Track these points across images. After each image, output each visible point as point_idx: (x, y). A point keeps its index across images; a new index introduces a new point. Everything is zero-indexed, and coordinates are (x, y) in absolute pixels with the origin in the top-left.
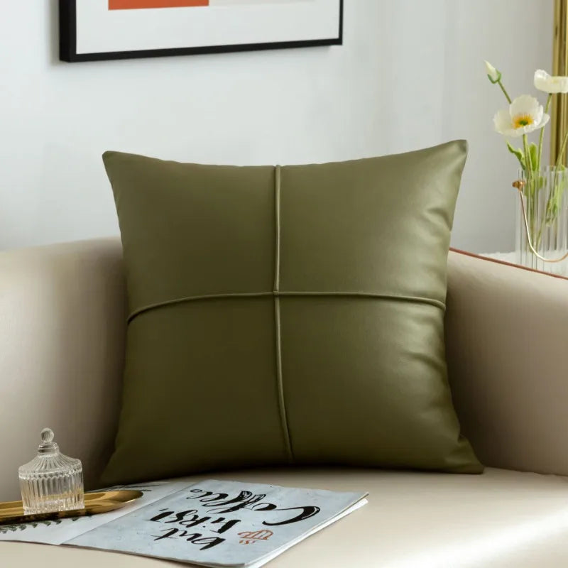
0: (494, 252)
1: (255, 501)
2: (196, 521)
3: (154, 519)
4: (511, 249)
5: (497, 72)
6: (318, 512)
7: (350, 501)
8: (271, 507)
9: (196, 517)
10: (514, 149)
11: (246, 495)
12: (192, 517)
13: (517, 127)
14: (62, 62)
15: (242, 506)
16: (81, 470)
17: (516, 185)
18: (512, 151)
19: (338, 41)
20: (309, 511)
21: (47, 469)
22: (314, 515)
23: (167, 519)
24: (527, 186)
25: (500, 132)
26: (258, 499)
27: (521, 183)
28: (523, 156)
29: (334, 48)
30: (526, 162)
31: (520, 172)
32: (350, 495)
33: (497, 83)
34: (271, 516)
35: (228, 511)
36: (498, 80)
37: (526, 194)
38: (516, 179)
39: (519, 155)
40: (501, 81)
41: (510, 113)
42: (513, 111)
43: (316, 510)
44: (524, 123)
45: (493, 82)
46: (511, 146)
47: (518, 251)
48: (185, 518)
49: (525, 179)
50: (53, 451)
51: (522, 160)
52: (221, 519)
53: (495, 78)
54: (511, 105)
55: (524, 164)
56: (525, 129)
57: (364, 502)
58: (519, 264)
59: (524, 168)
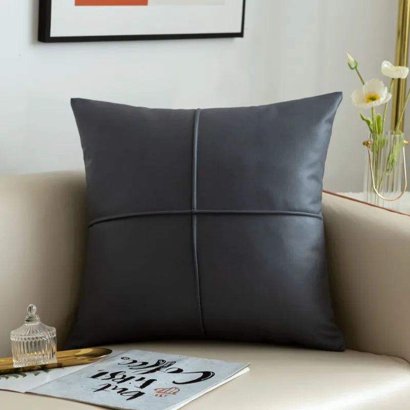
0: (348, 192)
1: (168, 366)
2: (124, 379)
3: (94, 377)
4: (360, 190)
5: (355, 61)
6: (213, 375)
7: (237, 369)
8: (180, 371)
9: (124, 376)
10: (364, 117)
11: (161, 362)
12: (121, 376)
13: (368, 102)
14: (39, 42)
15: (158, 369)
16: (55, 335)
17: (366, 144)
18: (363, 119)
19: (240, 35)
20: (206, 375)
21: (31, 334)
22: (210, 377)
23: (103, 377)
24: (373, 145)
25: (356, 105)
26: (170, 365)
27: (369, 143)
28: (371, 123)
29: (237, 39)
30: (373, 128)
31: (369, 135)
32: (236, 364)
33: (355, 70)
34: (179, 378)
35: (148, 372)
36: (356, 68)
37: (373, 151)
38: (365, 140)
39: (368, 122)
40: (357, 68)
41: (364, 92)
42: (365, 90)
43: (212, 374)
44: (373, 99)
45: (352, 69)
46: (363, 116)
47: (365, 192)
48: (117, 377)
49: (372, 140)
50: (36, 321)
51: (370, 126)
52: (142, 379)
53: (353, 66)
54: (364, 86)
55: (372, 129)
56: (374, 104)
57: (247, 369)
58: (365, 201)
59: (372, 132)
